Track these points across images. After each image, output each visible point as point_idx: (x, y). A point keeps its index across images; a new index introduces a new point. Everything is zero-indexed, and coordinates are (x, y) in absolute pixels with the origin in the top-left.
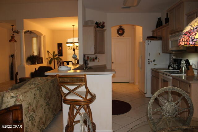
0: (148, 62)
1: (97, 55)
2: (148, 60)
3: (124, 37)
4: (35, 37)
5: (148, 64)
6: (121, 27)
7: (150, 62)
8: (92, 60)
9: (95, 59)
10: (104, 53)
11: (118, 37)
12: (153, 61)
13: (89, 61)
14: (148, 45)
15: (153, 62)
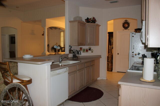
0: (132, 55)
1: (91, 46)
2: (132, 53)
3: (129, 30)
4: (62, 32)
5: (132, 57)
6: (126, 21)
7: (134, 55)
8: (85, 51)
9: (88, 50)
10: (98, 45)
11: (123, 30)
12: (137, 53)
13: (82, 52)
14: (132, 37)
15: (137, 55)
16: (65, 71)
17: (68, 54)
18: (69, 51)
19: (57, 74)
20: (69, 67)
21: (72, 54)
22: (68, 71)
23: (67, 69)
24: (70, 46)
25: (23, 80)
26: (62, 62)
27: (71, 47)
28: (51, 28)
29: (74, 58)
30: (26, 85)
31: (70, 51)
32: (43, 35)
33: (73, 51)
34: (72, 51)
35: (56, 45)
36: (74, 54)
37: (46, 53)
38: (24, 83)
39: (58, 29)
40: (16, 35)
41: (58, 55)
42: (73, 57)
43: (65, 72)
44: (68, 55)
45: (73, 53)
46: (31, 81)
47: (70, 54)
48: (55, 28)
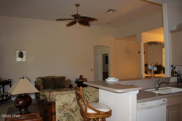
16: (161, 103)
17: (169, 77)
18: (171, 73)
19: (148, 107)
20: (167, 98)
21: (176, 77)
22: (166, 104)
23: (164, 101)
24: (172, 66)
25: (99, 112)
26: (159, 89)
27: (175, 68)
28: (150, 43)
29: (179, 84)
30: (105, 118)
31: (173, 73)
32: (139, 52)
33: (178, 73)
34: (176, 73)
35: (152, 65)
36: (179, 77)
37: (143, 75)
38: (100, 115)
39: (158, 44)
40: (109, 54)
41: (154, 79)
42: (178, 82)
43: (161, 105)
44: (169, 79)
45: (178, 75)
46: (111, 113)
47: (172, 77)
48: (155, 43)
